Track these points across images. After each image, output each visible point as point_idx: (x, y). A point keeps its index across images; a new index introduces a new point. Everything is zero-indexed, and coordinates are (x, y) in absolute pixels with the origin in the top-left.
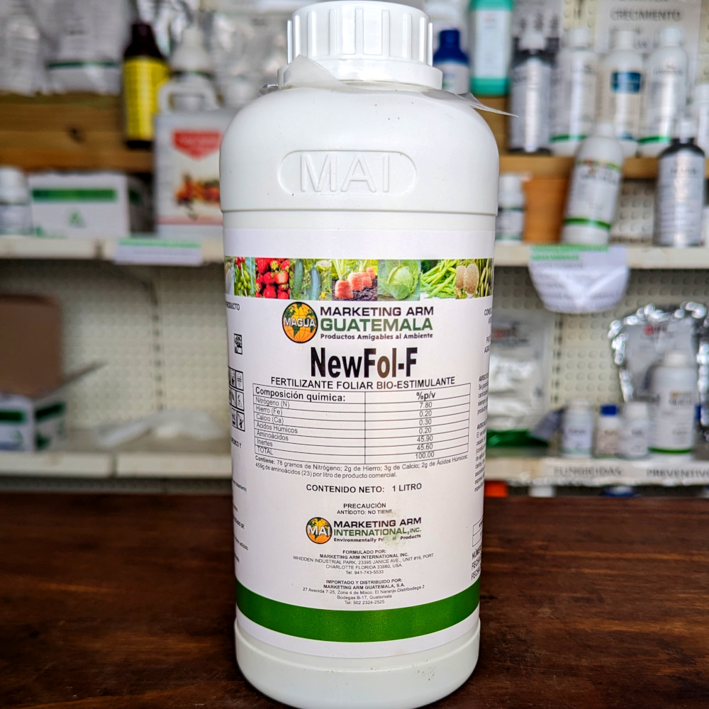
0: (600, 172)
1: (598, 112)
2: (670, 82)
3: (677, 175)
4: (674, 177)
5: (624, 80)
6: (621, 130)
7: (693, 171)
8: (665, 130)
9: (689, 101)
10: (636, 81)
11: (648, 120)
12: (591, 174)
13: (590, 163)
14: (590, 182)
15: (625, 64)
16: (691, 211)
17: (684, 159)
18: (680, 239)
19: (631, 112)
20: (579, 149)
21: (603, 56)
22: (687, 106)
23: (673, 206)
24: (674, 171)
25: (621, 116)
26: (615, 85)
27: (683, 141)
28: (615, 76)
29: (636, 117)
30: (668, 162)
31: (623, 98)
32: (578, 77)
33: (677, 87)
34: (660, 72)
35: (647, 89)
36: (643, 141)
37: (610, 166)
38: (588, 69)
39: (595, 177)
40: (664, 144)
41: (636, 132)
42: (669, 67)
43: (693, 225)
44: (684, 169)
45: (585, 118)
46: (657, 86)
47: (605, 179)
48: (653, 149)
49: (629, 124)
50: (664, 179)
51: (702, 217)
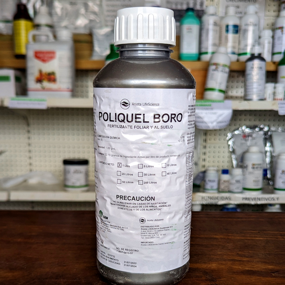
0: (220, 68)
1: (220, 42)
2: (251, 29)
3: (254, 70)
4: (253, 70)
5: (231, 28)
6: (230, 50)
7: (261, 68)
8: (249, 50)
9: (260, 37)
10: (237, 29)
11: (242, 46)
12: (216, 69)
13: (216, 64)
14: (216, 72)
15: (231, 22)
16: (260, 85)
17: (256, 63)
18: (255, 97)
19: (234, 42)
20: (211, 58)
21: (222, 18)
22: (258, 39)
23: (252, 83)
24: (253, 68)
25: (230, 44)
26: (227, 31)
27: (256, 55)
28: (227, 26)
29: (237, 44)
30: (249, 64)
31: (231, 36)
32: (211, 27)
33: (254, 31)
34: (247, 25)
35: (242, 32)
36: (239, 55)
37: (224, 66)
38: (215, 24)
39: (218, 70)
40: (248, 56)
41: (236, 51)
42: (251, 22)
43: (261, 91)
44: (257, 67)
45: (214, 45)
46: (246, 31)
47: (222, 71)
48: (243, 58)
49: (234, 47)
50: (248, 72)
51: (265, 88)
